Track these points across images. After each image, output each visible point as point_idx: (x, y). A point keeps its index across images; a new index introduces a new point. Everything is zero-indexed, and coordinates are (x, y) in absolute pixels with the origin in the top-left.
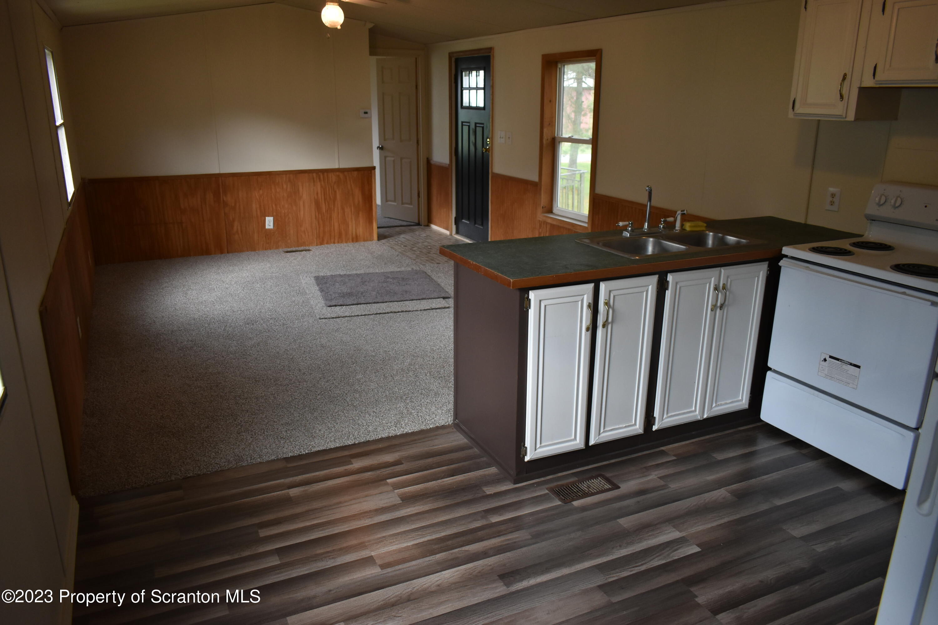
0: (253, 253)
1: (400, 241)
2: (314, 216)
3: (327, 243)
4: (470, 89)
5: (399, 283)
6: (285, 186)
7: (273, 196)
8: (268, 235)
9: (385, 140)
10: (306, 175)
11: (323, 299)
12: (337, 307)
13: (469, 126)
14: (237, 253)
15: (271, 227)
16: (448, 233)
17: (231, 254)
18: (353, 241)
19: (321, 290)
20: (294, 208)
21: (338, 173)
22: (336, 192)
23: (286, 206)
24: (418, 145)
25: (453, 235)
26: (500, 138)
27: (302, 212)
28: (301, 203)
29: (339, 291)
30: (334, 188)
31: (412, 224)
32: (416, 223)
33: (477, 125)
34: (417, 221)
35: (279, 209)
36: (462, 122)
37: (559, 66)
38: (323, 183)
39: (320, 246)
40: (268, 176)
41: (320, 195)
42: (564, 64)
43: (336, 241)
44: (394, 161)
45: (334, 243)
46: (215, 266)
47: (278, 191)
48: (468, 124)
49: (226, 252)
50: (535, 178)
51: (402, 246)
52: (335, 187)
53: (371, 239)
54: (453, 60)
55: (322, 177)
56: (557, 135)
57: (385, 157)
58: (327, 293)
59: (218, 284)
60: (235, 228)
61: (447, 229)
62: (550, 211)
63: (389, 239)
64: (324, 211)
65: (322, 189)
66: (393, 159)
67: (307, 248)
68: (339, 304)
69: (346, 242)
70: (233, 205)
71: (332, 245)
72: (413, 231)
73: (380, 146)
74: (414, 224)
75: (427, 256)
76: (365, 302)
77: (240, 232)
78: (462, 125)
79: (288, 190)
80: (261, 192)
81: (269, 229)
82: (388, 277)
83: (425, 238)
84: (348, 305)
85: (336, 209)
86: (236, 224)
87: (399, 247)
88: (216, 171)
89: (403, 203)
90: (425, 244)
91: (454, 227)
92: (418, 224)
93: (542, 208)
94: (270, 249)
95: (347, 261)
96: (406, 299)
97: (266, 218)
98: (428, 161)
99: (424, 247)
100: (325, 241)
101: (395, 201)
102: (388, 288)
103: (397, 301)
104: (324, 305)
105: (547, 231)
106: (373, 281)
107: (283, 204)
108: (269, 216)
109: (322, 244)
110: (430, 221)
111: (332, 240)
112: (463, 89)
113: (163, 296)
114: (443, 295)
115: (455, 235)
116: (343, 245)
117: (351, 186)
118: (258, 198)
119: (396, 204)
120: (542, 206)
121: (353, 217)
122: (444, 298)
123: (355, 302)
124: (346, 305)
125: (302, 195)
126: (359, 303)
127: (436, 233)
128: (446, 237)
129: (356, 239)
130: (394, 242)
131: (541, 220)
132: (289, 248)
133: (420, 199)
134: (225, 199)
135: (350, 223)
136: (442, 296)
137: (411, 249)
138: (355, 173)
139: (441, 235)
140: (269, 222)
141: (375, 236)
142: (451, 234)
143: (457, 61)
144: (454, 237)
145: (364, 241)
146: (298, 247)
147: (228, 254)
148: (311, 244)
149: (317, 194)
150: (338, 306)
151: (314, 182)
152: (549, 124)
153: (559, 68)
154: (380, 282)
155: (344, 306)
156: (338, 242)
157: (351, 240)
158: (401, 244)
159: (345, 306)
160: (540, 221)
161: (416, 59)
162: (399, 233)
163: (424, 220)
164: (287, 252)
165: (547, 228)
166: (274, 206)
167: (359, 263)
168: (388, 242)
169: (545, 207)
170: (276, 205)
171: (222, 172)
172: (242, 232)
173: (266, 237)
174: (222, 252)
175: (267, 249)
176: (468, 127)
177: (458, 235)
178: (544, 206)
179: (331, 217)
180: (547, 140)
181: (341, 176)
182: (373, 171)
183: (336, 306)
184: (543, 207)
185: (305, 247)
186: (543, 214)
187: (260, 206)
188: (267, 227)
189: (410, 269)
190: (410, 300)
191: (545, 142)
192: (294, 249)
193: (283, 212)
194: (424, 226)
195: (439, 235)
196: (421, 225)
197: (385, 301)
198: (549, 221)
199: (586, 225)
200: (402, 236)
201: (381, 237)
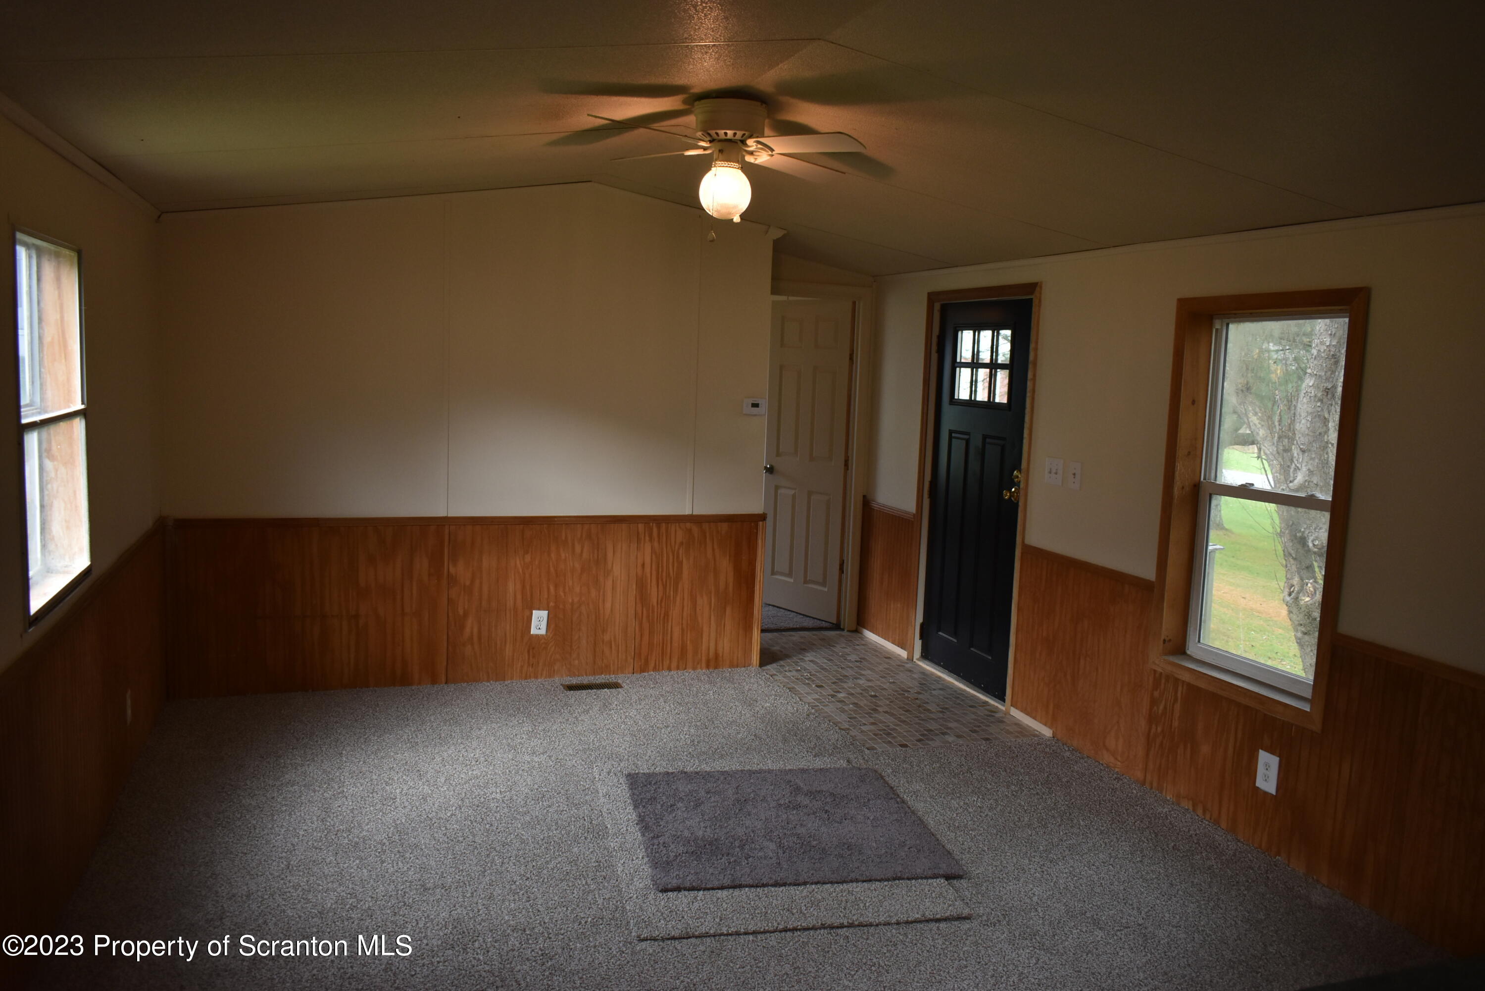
0: (498, 686)
1: (805, 669)
2: (633, 612)
3: (655, 669)
4: (975, 364)
5: (826, 811)
6: (578, 549)
7: (552, 569)
8: (533, 648)
9: (778, 454)
10: (624, 526)
11: (646, 859)
12: (683, 892)
13: (968, 442)
14: (465, 685)
15: (543, 631)
16: (904, 654)
17: (452, 687)
18: (708, 667)
19: (644, 824)
20: (593, 593)
21: (688, 525)
22: (681, 564)
23: (577, 589)
24: (848, 469)
25: (914, 660)
26: (1050, 473)
27: (608, 605)
28: (609, 583)
29: (686, 833)
30: (678, 553)
31: (824, 624)
32: (833, 624)
33: (988, 440)
34: (834, 620)
35: (562, 594)
36: (951, 432)
37: (1217, 324)
38: (656, 544)
39: (639, 676)
40: (545, 526)
41: (648, 570)
42: (1227, 321)
43: (674, 664)
44: (794, 496)
45: (669, 669)
46: (414, 719)
47: (563, 556)
48: (966, 437)
49: (444, 680)
50: (1148, 572)
51: (814, 686)
52: (681, 552)
53: (746, 664)
54: (937, 306)
55: (655, 530)
56: (1205, 479)
57: (777, 488)
58: (658, 837)
59: (406, 783)
60: (468, 630)
61: (902, 646)
62: (1180, 649)
63: (782, 663)
64: (654, 601)
65: (654, 556)
66: (793, 492)
67: (612, 678)
68: (688, 885)
69: (694, 669)
70: (468, 583)
71: (666, 673)
72: (828, 644)
73: (768, 466)
74: (827, 625)
75: (872, 720)
76: (751, 882)
77: (475, 639)
78: (951, 438)
79: (585, 555)
80: (528, 558)
81: (537, 636)
82: (797, 790)
83: (858, 664)
84: (709, 889)
85: (678, 599)
86: (470, 625)
87: (807, 689)
88: (442, 513)
89: (806, 582)
90: (861, 682)
91: (918, 644)
92: (837, 627)
93: (1162, 643)
94: (536, 677)
95: (698, 724)
96: (853, 875)
97: (534, 611)
98: (866, 503)
99: (859, 690)
100: (652, 665)
101: (790, 575)
102: (803, 830)
103: (832, 883)
104: (649, 882)
105: (1176, 700)
106: (764, 799)
107: (571, 583)
108: (539, 609)
109: (643, 670)
110: (861, 622)
111: (666, 663)
112: (956, 365)
113: (273, 815)
114: (944, 868)
115: (917, 659)
116: (688, 674)
117: (713, 550)
118: (521, 570)
119: (792, 580)
120: (1162, 640)
121: (712, 618)
122: (948, 877)
123: (727, 882)
124: (705, 889)
125: (612, 566)
126: (737, 882)
127: (877, 651)
128: (901, 664)
129: (714, 662)
130: (794, 673)
131: (1159, 670)
132: (574, 675)
133: (844, 576)
134: (452, 570)
135: (705, 629)
136: (941, 872)
137: (833, 696)
138: (724, 527)
139: (889, 658)
140: (539, 622)
141: (755, 658)
142: (910, 658)
143: (944, 309)
144: (918, 665)
145: (732, 666)
146: (594, 674)
147: (446, 686)
148: (621, 669)
149: (643, 565)
150: (685, 889)
151: (639, 540)
152: (1189, 453)
153: (1217, 330)
154: (780, 805)
155: (699, 890)
156: (678, 668)
157: (704, 665)
158: (809, 679)
159: (701, 892)
160: (1155, 671)
161: (854, 303)
162: (803, 648)
163: (848, 619)
164: (571, 688)
165: (1176, 692)
166: (552, 588)
167: (726, 734)
168: (781, 672)
169: (1170, 640)
170: (556, 586)
171: (451, 514)
172: (480, 638)
173: (529, 652)
174: (434, 681)
175: (530, 677)
176: (964, 442)
177: (927, 662)
178: (1167, 639)
179: (666, 615)
180: (1183, 488)
181: (695, 530)
182: (761, 523)
183: (678, 889)
184: (1164, 640)
185: (608, 676)
186: (1166, 658)
187: (523, 587)
188: (533, 631)
189: (843, 763)
190: (864, 881)
191: (1176, 492)
192: (586, 680)
193: (570, 601)
194: (848, 631)
195: (886, 658)
196: (843, 630)
197: (801, 880)
198: (1186, 677)
199: (1307, 708)
200: (809, 656)
201: (768, 657)
